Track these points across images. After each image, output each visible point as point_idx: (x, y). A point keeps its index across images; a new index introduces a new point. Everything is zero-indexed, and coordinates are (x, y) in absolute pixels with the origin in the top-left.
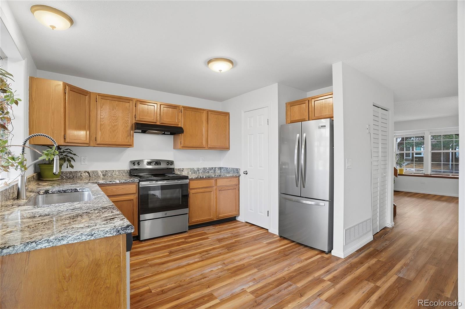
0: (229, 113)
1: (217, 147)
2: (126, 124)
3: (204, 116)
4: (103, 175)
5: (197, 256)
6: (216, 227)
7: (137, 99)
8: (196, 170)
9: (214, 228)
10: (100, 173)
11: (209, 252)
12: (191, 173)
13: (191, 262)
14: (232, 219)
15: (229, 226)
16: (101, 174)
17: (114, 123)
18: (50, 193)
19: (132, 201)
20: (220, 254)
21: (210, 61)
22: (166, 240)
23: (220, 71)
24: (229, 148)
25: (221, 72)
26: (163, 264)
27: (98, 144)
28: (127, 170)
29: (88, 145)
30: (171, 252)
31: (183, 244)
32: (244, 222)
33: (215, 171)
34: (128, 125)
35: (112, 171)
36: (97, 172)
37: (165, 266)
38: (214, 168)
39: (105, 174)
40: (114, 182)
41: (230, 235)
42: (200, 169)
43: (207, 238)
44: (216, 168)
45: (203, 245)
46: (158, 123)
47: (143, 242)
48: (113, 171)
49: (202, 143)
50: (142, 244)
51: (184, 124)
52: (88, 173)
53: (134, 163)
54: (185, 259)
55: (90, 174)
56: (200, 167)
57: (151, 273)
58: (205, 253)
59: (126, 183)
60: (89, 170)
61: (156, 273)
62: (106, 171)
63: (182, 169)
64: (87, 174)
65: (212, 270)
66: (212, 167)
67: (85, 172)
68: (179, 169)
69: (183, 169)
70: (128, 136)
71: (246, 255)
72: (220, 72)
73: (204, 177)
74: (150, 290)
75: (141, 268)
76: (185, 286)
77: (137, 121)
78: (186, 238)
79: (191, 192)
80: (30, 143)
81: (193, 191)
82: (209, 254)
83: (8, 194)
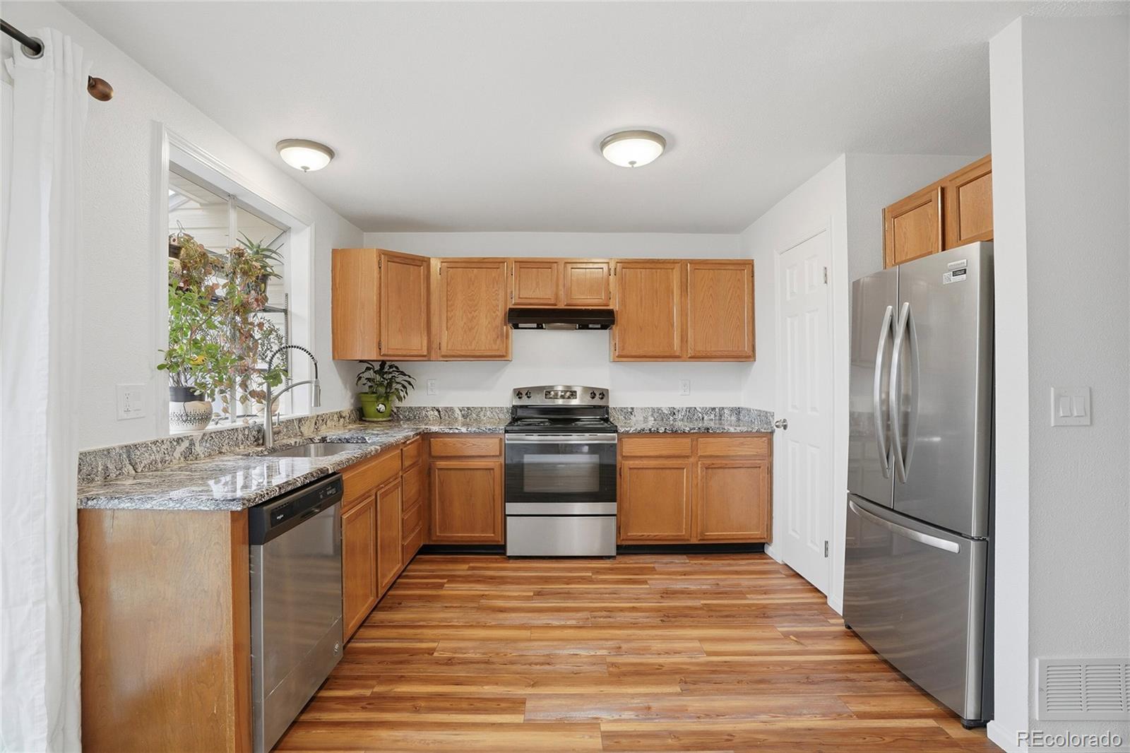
0: (753, 260)
1: (714, 354)
2: (494, 312)
3: (675, 276)
4: (463, 416)
5: (580, 615)
6: (691, 562)
7: (515, 258)
8: (666, 412)
9: (688, 561)
10: (458, 411)
11: (612, 614)
12: (653, 419)
13: (556, 623)
14: (756, 549)
15: (730, 565)
16: (460, 414)
17: (471, 313)
18: (328, 441)
19: (492, 471)
20: (634, 625)
21: (604, 144)
23: (632, 163)
24: (754, 356)
25: (635, 166)
26: (501, 611)
27: (443, 356)
28: (507, 408)
29: (427, 358)
30: (540, 592)
31: (579, 583)
32: (781, 563)
33: (721, 416)
34: (497, 315)
35: (480, 410)
36: (452, 409)
37: (501, 615)
38: (717, 410)
39: (467, 413)
40: (457, 431)
41: (709, 587)
42: (679, 411)
43: (645, 582)
44: (723, 408)
45: (619, 594)
46: (561, 306)
47: (511, 561)
48: (481, 408)
49: (671, 345)
50: (508, 563)
51: (623, 302)
52: (437, 410)
53: (518, 393)
54: (550, 613)
55: (442, 413)
56: (677, 406)
57: (464, 620)
58: (604, 613)
59: (479, 434)
60: (441, 405)
61: (474, 624)
62: (468, 409)
63: (629, 410)
64: (436, 413)
65: (577, 655)
66: (713, 406)
67: (433, 410)
68: (621, 409)
69: (632, 409)
70: (498, 337)
71: (697, 644)
72: (630, 166)
73: (661, 431)
74: (434, 650)
75: (461, 607)
76: (494, 666)
77: (514, 304)
78: (598, 571)
79: (625, 465)
80: (334, 358)
81: (631, 463)
82: (610, 617)
83: (240, 436)
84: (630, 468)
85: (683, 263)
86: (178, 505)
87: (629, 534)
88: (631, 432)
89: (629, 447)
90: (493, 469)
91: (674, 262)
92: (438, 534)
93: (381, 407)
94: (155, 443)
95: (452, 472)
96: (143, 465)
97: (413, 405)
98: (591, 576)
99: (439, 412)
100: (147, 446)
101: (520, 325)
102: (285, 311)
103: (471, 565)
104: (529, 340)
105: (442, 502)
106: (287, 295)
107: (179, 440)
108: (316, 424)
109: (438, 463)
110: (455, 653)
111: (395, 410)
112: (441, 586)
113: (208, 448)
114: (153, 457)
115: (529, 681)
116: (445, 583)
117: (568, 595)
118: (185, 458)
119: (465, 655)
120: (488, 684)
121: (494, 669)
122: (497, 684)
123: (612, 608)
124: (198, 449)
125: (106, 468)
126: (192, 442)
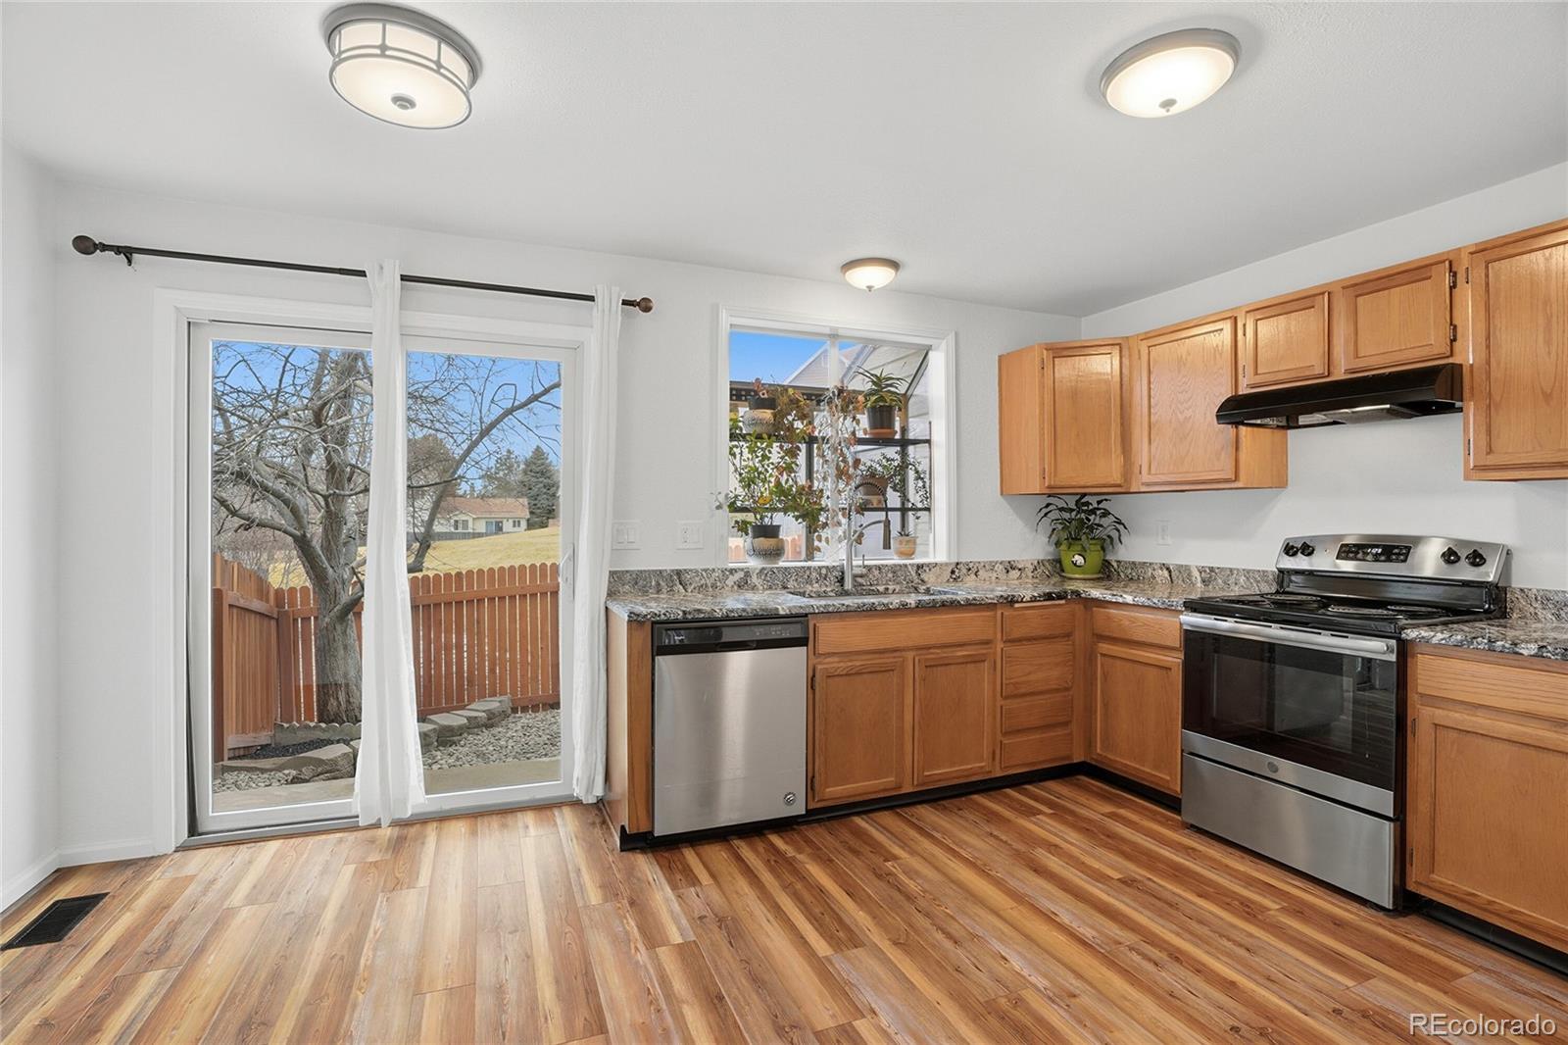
4: (1203, 581)
5: (1114, 930)
10: (1196, 573)
11: (1170, 964)
16: (1199, 579)
17: (1182, 413)
19: (1169, 672)
23: (1168, 104)
26: (1035, 870)
27: (1144, 484)
28: (1273, 573)
29: (1126, 488)
30: (1134, 881)
35: (1228, 572)
36: (1187, 568)
37: (1026, 874)
39: (1209, 578)
46: (1339, 375)
47: (1186, 831)
48: (1231, 570)
52: (1168, 569)
53: (1289, 550)
55: (1173, 574)
60: (1173, 561)
61: (978, 863)
62: (1212, 569)
64: (1166, 573)
65: (1004, 958)
67: (1161, 568)
70: (1222, 448)
75: (1006, 842)
76: (907, 905)
77: (1248, 386)
78: (1300, 911)
79: (1423, 715)
80: (1002, 494)
81: (1441, 715)
82: (1155, 964)
83: (814, 575)
84: (1435, 725)
87: (1433, 876)
88: (1435, 641)
89: (1437, 677)
90: (1170, 669)
92: (1098, 751)
93: (1079, 559)
94: (705, 570)
95: (1118, 663)
96: (692, 587)
97: (1138, 559)
98: (1267, 909)
99: (1170, 572)
100: (697, 571)
102: (928, 442)
105: (1106, 705)
106: (930, 423)
107: (732, 571)
108: (953, 572)
109: (1100, 645)
110: (904, 873)
111: (1115, 564)
112: (1031, 812)
113: (768, 581)
114: (703, 582)
115: (903, 938)
116: (1040, 812)
118: (739, 587)
121: (901, 907)
123: (1194, 959)
124: (755, 580)
125: (658, 584)
126: (747, 574)
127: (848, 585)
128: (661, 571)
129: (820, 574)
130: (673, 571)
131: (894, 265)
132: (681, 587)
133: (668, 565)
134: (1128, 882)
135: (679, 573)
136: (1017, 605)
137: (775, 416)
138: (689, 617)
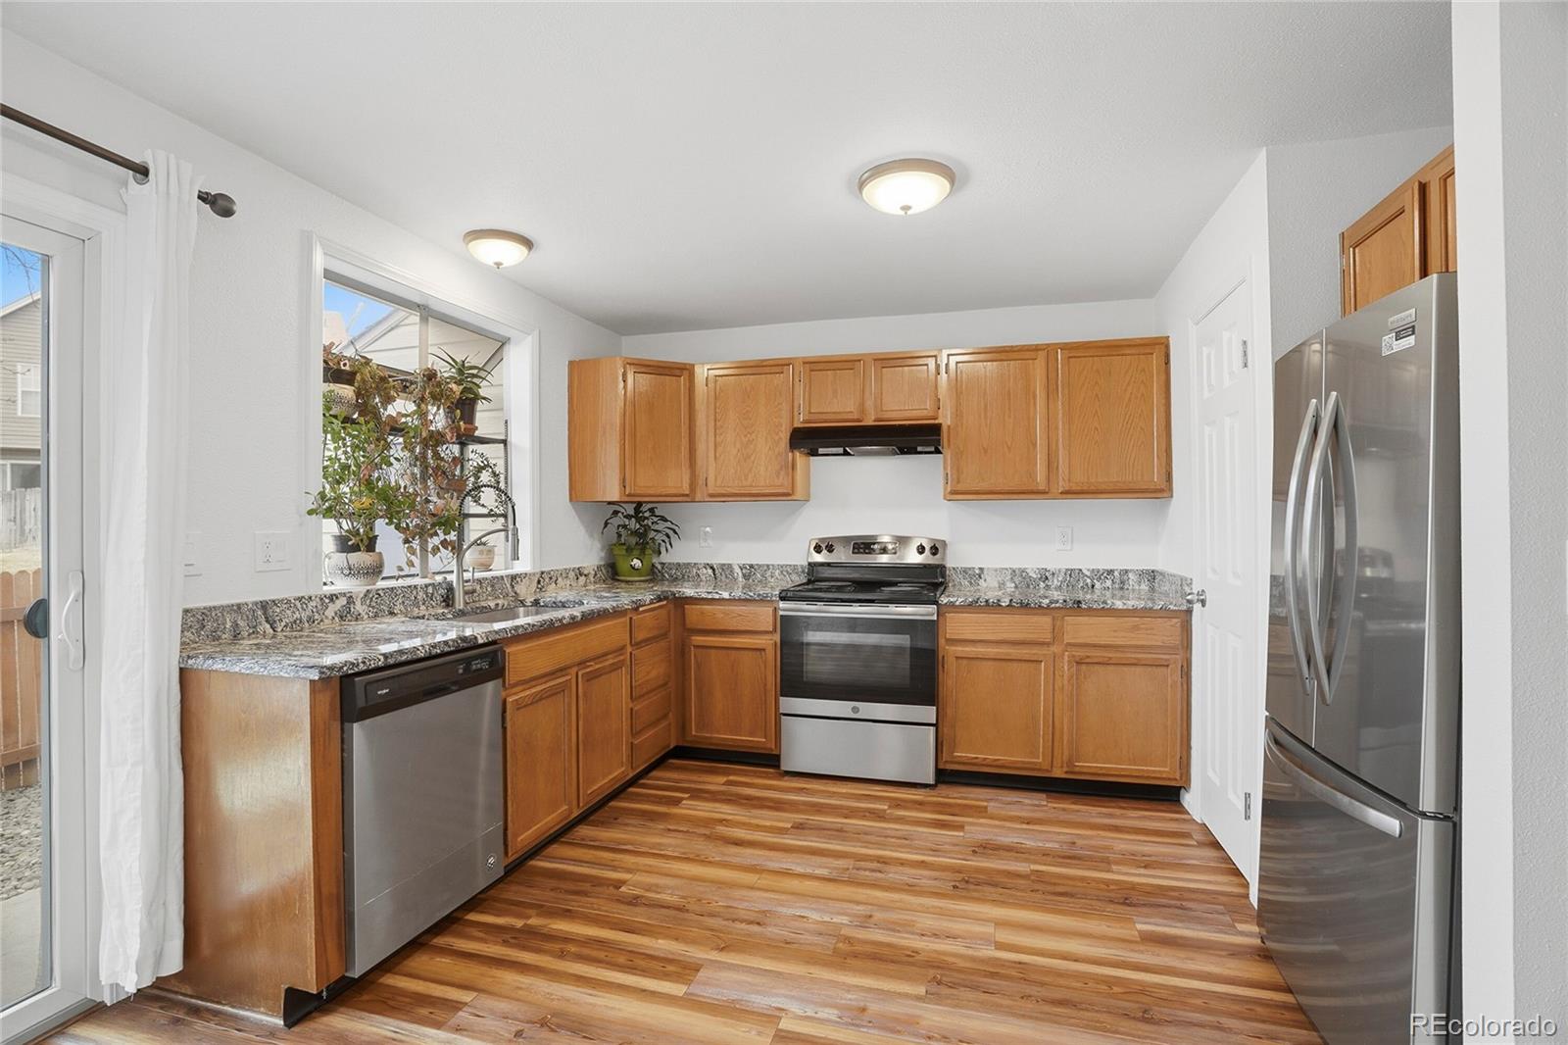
0: (1167, 338)
1: (1103, 487)
2: (777, 434)
3: (1038, 369)
4: (744, 576)
5: (841, 863)
6: (1049, 805)
7: (804, 358)
8: (1035, 576)
9: (1045, 803)
10: (737, 570)
11: (886, 868)
13: (800, 870)
14: (1166, 795)
15: (1111, 816)
16: (740, 574)
17: (746, 436)
18: (542, 604)
19: (763, 653)
20: (910, 889)
21: (862, 185)
22: (844, 791)
23: (906, 208)
24: (1171, 489)
25: (909, 212)
26: (736, 844)
27: (711, 496)
28: (802, 566)
29: (689, 498)
30: (801, 824)
31: (864, 817)
32: (1199, 822)
33: (1122, 582)
34: (781, 438)
35: (765, 568)
36: (730, 566)
37: (734, 850)
38: (1116, 573)
39: (750, 571)
40: (717, 597)
41: (1057, 846)
42: (1053, 574)
43: (960, 827)
44: (1127, 571)
45: (912, 840)
46: (869, 422)
47: (786, 778)
48: (768, 566)
49: (1032, 475)
50: (780, 780)
51: (958, 414)
52: (712, 568)
53: (818, 546)
54: (800, 855)
55: (717, 572)
56: (1051, 567)
57: (683, 850)
58: (875, 865)
59: (746, 600)
60: (715, 561)
61: (691, 856)
62: (751, 566)
63: (977, 572)
64: (710, 571)
65: (803, 917)
66: (1109, 568)
67: (705, 567)
68: (965, 571)
69: (981, 569)
70: (781, 468)
71: (989, 929)
72: (902, 213)
73: (1003, 604)
74: (623, 882)
75: (687, 832)
76: (686, 915)
77: (805, 422)
78: (898, 804)
79: (949, 652)
80: (571, 500)
81: (959, 649)
82: (880, 872)
83: (421, 595)
84: (957, 657)
85: (1049, 350)
86: (262, 670)
87: (956, 754)
88: (957, 603)
89: (958, 626)
90: (764, 650)
91: (1036, 348)
92: (694, 733)
93: (637, 563)
94: (300, 599)
95: (713, 651)
96: (283, 624)
97: (682, 560)
98: (885, 810)
99: (714, 570)
100: (289, 602)
101: (821, 451)
102: (504, 442)
103: (731, 778)
104: (831, 471)
105: (699, 690)
106: (506, 422)
107: (333, 598)
108: (539, 582)
109: (693, 638)
110: (647, 890)
111: (659, 567)
112: (677, 802)
113: (373, 607)
114: (297, 615)
115: (720, 942)
116: (683, 799)
117: (840, 833)
118: (341, 617)
119: (658, 896)
120: (666, 937)
121: (685, 920)
122: (677, 939)
123: (891, 858)
124: (359, 607)
125: (236, 625)
126: (350, 600)
127: (459, 604)
128: (239, 606)
129: (427, 594)
130: (256, 603)
131: (528, 243)
132: (268, 626)
133: (250, 596)
134: (799, 827)
135: (264, 606)
136: (641, 609)
137: (358, 394)
138: (391, 661)
